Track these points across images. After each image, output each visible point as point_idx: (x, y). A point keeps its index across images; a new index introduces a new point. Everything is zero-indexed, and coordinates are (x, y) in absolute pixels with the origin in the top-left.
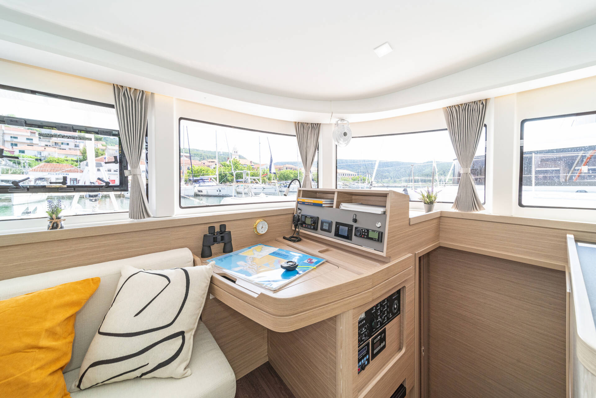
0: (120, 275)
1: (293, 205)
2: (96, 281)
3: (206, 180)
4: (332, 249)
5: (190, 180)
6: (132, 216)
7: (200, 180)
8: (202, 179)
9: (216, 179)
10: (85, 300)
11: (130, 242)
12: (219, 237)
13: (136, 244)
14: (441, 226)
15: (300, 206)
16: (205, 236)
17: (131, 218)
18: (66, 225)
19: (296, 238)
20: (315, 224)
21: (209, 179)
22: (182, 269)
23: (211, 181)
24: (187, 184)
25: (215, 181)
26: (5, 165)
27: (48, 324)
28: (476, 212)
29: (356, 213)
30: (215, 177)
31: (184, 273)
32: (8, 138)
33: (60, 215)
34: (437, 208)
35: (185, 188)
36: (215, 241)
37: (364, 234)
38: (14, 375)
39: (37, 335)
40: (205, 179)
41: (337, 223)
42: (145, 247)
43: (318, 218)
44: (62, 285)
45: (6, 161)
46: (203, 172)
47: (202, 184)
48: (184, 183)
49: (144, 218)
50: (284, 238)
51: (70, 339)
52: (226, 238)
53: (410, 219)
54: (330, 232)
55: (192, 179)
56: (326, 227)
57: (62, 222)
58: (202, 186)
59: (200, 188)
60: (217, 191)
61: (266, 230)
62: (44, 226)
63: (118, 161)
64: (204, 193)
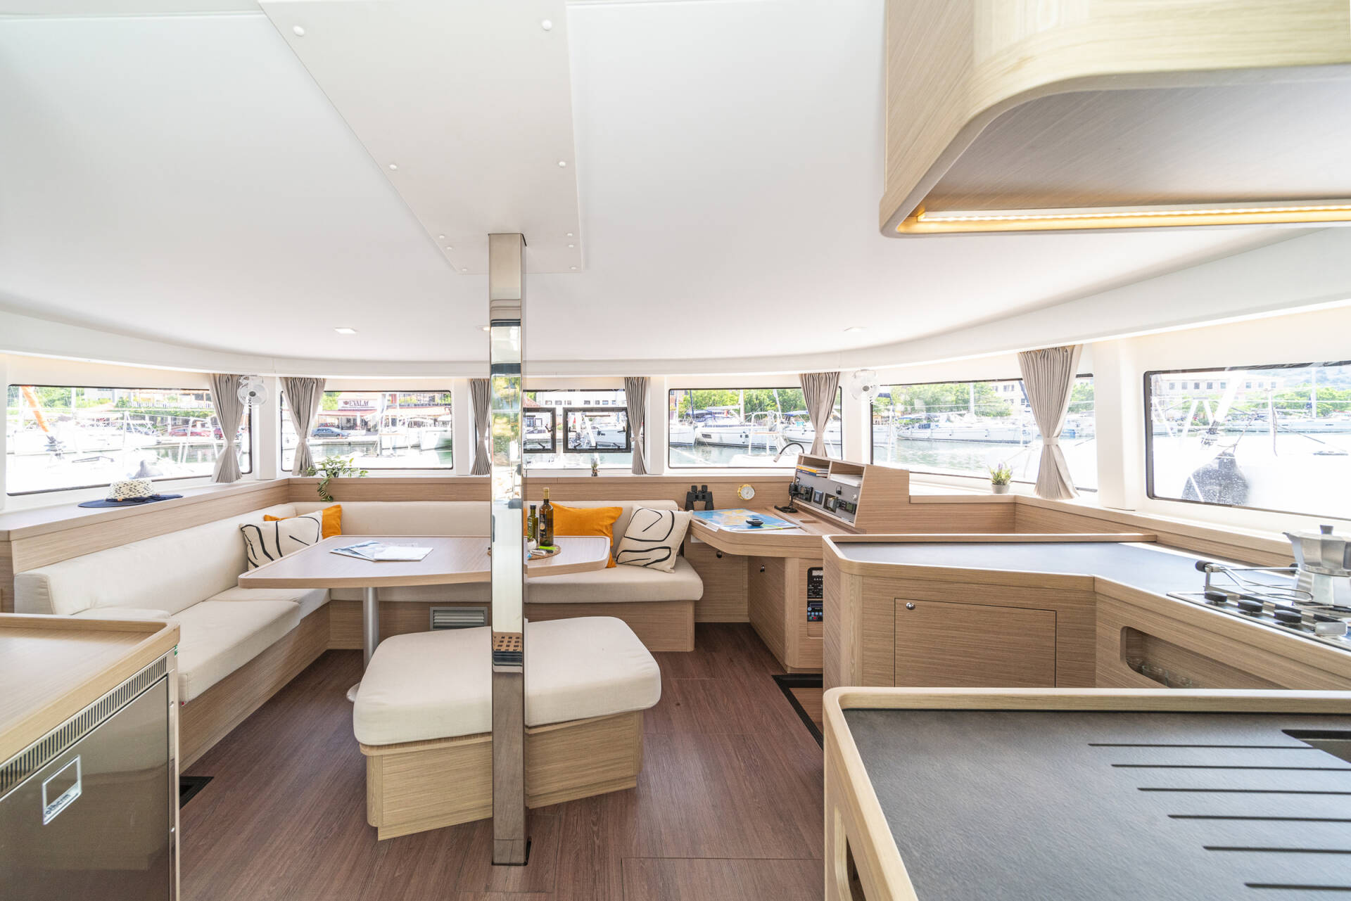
0: (632, 509)
1: (792, 473)
2: (620, 509)
3: (719, 413)
4: (821, 521)
5: (688, 415)
7: (707, 414)
8: (710, 413)
9: (738, 411)
10: (616, 518)
12: (701, 495)
14: (1016, 517)
15: (800, 475)
16: (688, 493)
17: (634, 473)
18: (600, 474)
19: (790, 509)
20: (809, 494)
21: (725, 412)
22: (670, 513)
23: (729, 416)
24: (683, 422)
25: (737, 415)
28: (1058, 500)
29: (841, 485)
30: (737, 407)
31: (671, 516)
33: (597, 468)
34: (1012, 490)
35: (680, 429)
36: (697, 498)
37: (842, 505)
39: (602, 526)
40: (716, 413)
41: (826, 494)
43: (812, 488)
46: (713, 398)
47: (710, 422)
48: (678, 419)
49: (642, 474)
50: (776, 507)
52: (707, 497)
53: (910, 496)
54: (821, 504)
55: (691, 413)
56: (817, 499)
58: (711, 426)
59: (707, 430)
60: (741, 436)
61: (753, 496)
63: (625, 431)
64: (715, 439)
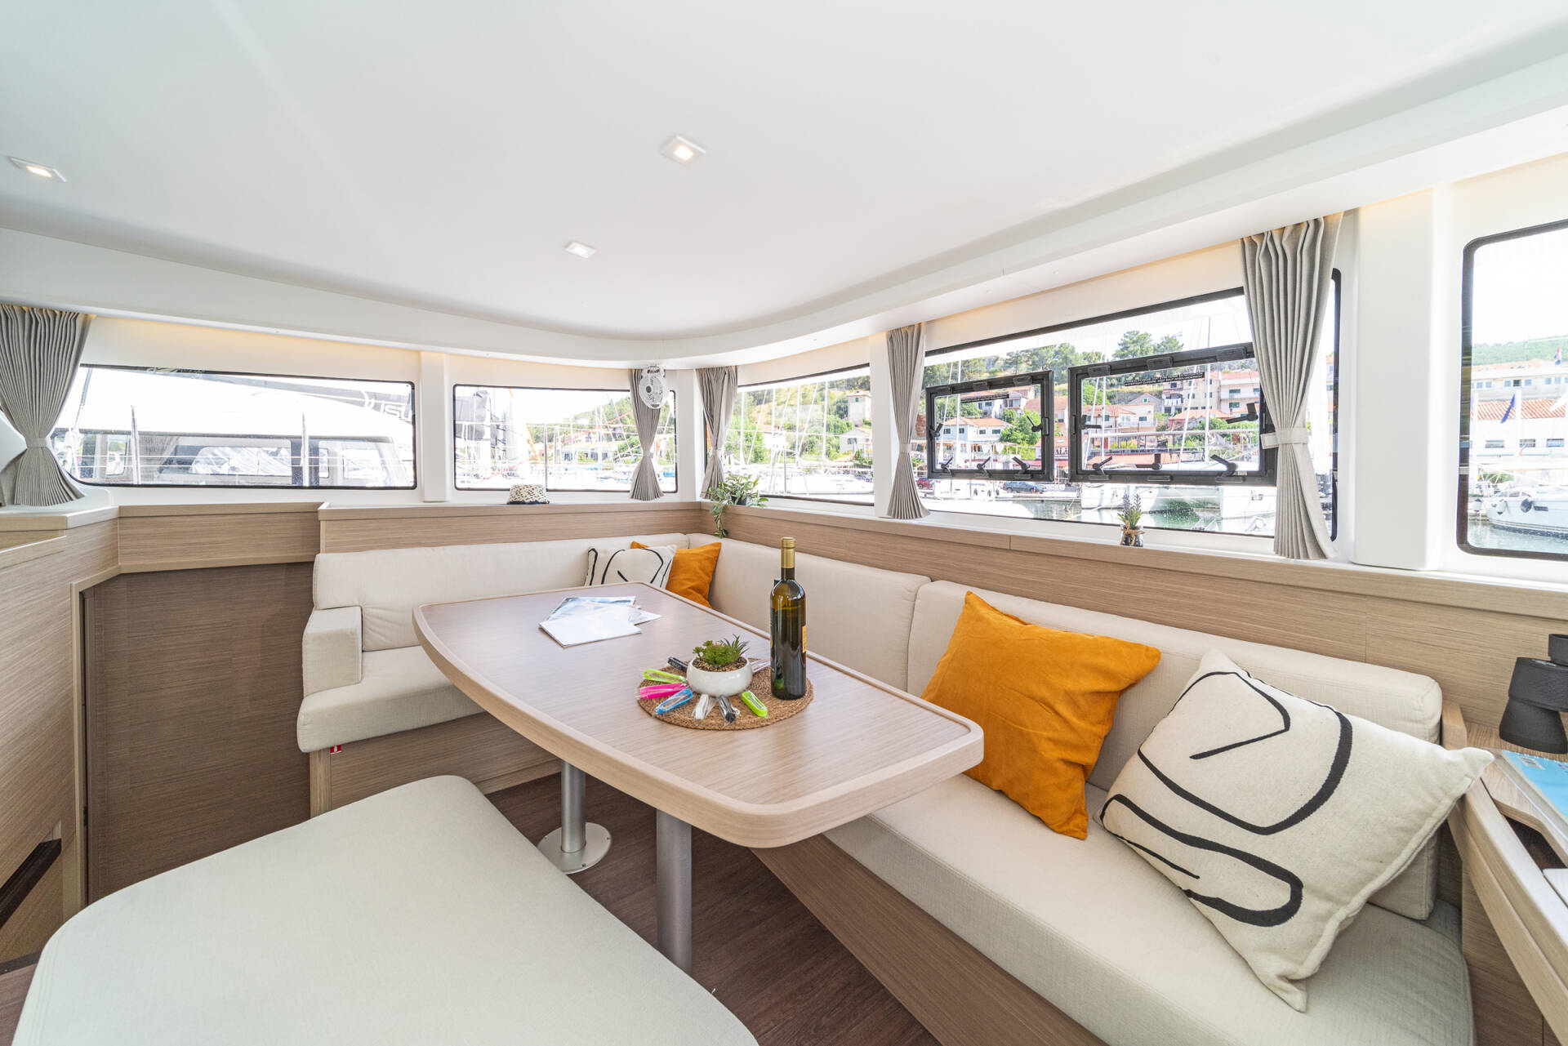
2: (1155, 655)
6: (1279, 550)
10: (1126, 678)
11: (1246, 604)
13: (1261, 614)
16: (1522, 662)
17: (1277, 553)
22: (1338, 714)
26: (1215, 445)
27: (1069, 685)
31: (1340, 728)
32: (1225, 394)
33: (1138, 524)
38: (1026, 727)
39: (1055, 691)
42: (1284, 629)
44: (1102, 637)
45: (1217, 438)
49: (1299, 557)
51: (1101, 730)
57: (1141, 537)
62: (1115, 538)
63: (1258, 414)
